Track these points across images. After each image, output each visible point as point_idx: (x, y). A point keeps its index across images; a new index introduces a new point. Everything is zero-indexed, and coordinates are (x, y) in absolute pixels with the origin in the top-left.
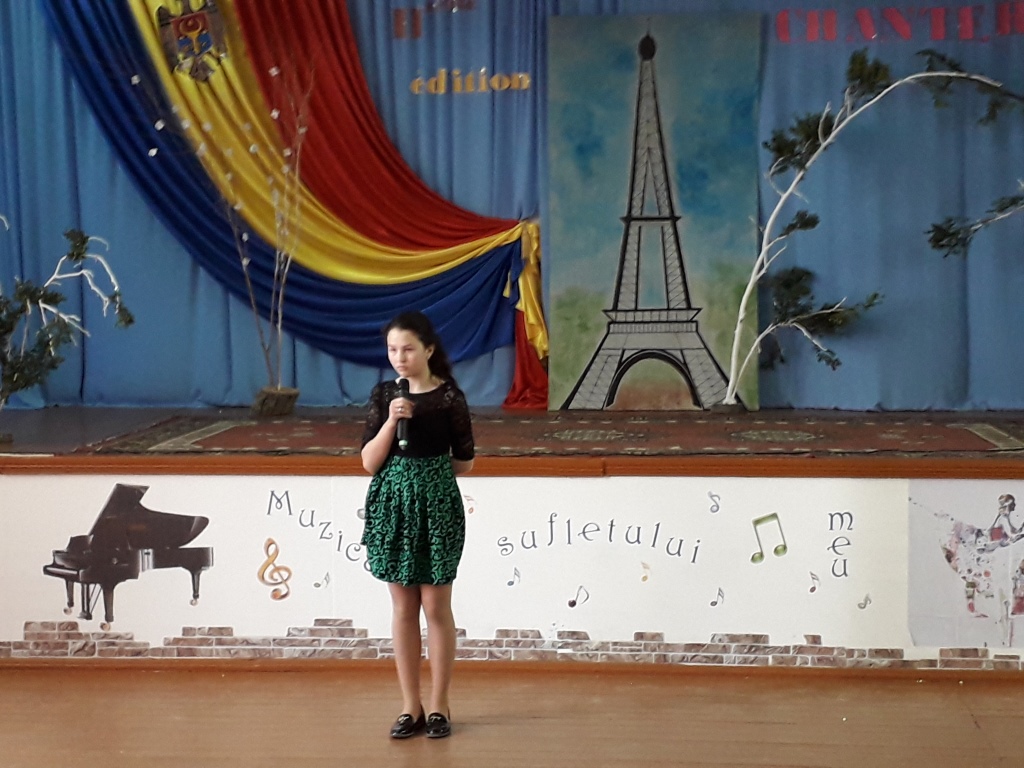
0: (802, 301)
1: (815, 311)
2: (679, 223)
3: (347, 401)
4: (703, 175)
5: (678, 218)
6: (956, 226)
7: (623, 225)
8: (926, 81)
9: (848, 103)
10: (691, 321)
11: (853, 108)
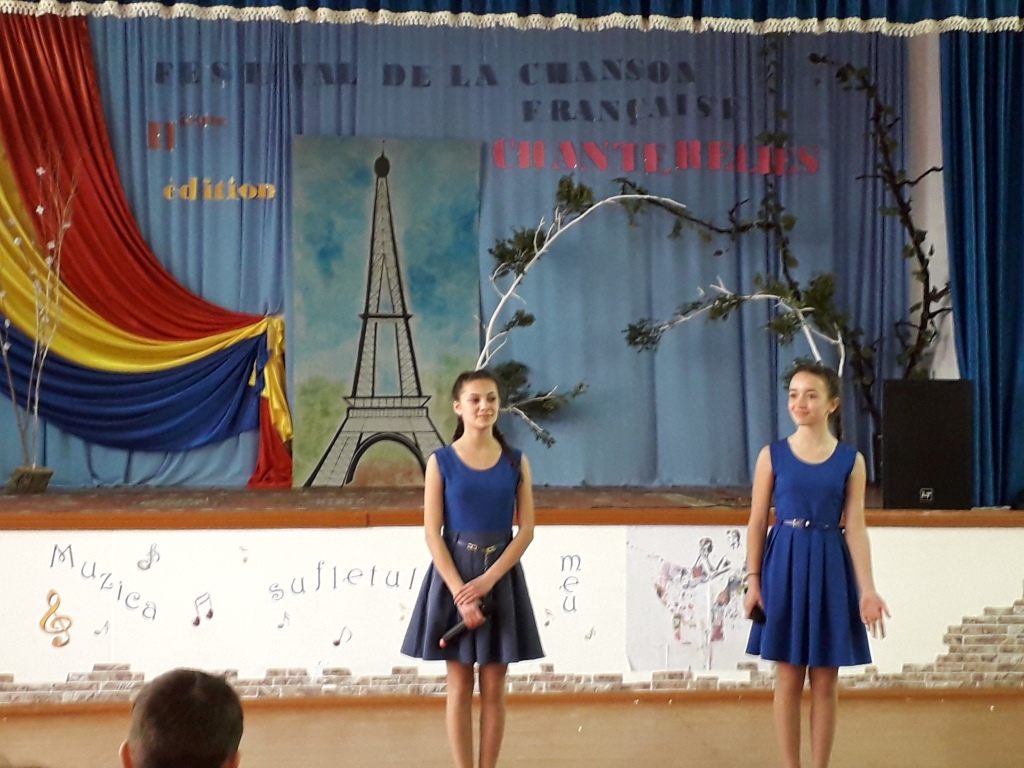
0: (520, 390)
1: (532, 398)
2: (410, 321)
3: (96, 483)
4: (431, 280)
5: (410, 317)
6: (647, 326)
7: (361, 321)
8: (623, 202)
9: (558, 219)
10: (422, 407)
11: (563, 224)
